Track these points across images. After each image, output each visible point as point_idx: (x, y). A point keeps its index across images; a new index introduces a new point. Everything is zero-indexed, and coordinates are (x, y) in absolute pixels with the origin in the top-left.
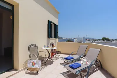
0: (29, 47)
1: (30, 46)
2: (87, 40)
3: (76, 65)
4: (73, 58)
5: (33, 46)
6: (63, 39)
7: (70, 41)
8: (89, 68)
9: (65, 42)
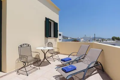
0: (20, 47)
1: (21, 45)
2: (95, 39)
3: (70, 67)
4: (71, 60)
5: (25, 46)
6: (69, 38)
7: (75, 40)
8: (85, 72)
9: (71, 42)
